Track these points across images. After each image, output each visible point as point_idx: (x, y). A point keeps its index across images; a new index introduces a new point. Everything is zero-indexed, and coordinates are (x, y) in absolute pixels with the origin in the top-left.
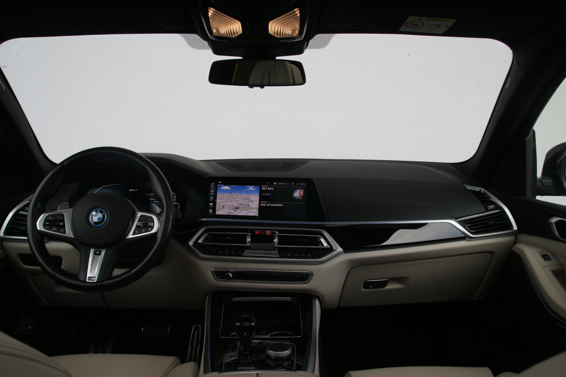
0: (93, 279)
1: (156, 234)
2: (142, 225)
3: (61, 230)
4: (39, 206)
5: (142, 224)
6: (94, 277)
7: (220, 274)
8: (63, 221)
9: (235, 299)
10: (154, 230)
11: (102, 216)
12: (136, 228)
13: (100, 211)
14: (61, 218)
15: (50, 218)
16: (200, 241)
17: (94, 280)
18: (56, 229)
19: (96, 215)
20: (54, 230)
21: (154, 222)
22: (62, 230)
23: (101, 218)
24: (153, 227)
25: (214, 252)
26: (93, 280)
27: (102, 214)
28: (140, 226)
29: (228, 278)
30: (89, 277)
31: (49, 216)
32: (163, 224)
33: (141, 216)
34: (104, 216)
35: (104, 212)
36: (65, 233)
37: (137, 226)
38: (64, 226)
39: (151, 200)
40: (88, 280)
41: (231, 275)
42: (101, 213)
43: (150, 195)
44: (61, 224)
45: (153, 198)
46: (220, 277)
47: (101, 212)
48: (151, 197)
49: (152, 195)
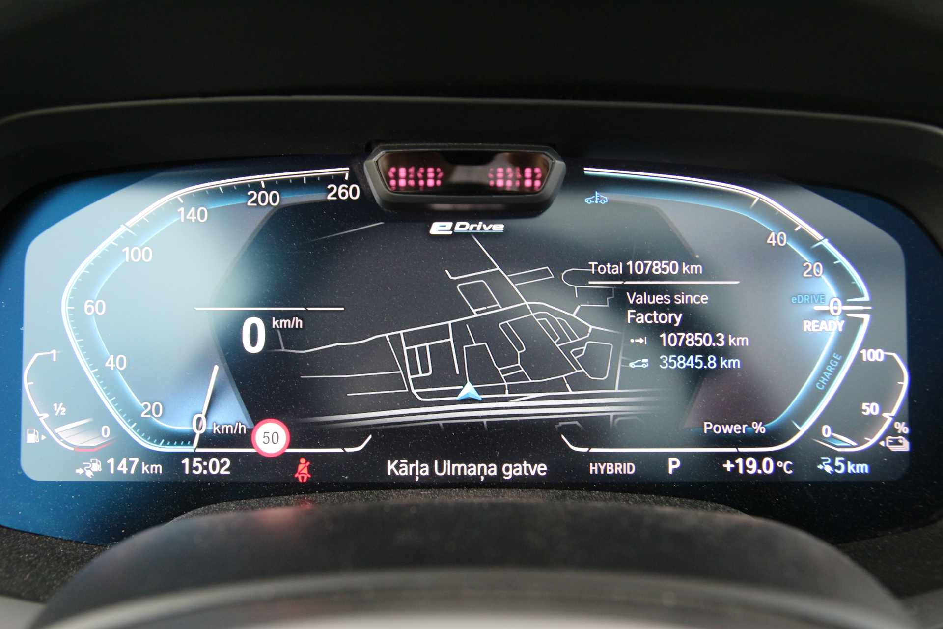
48: (641, 299)
49: (643, 277)
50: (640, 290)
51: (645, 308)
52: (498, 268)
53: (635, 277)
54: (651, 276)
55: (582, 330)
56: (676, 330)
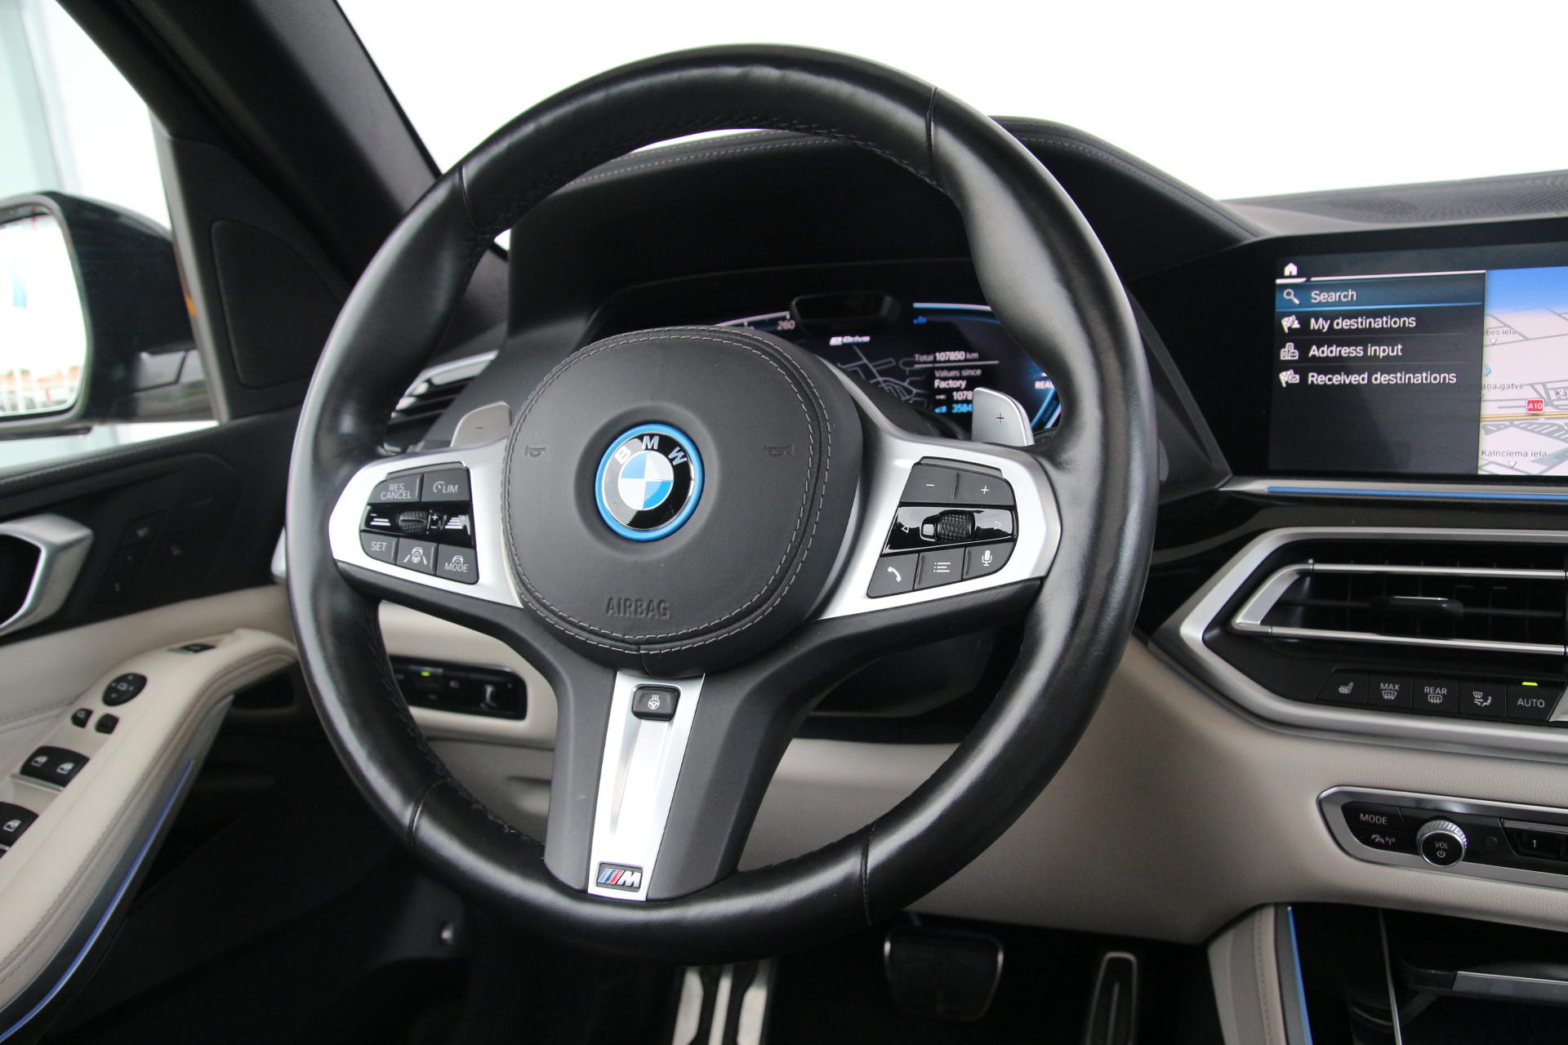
0: (628, 878)
1: (1030, 592)
2: (929, 529)
3: (450, 561)
4: (347, 424)
5: (927, 521)
6: (635, 869)
7: (1383, 820)
8: (464, 507)
9: (1471, 979)
10: (1020, 568)
11: (670, 476)
12: (887, 551)
13: (656, 440)
14: (453, 489)
15: (398, 494)
16: (1248, 619)
17: (633, 888)
18: (427, 554)
19: (637, 471)
20: (416, 560)
21: (1013, 509)
22: (457, 560)
23: (669, 483)
24: (1013, 539)
25: (1344, 690)
26: (623, 886)
27: (671, 461)
28: (915, 532)
29: (1443, 853)
30: (603, 865)
31: (393, 477)
32: (1080, 520)
33: (922, 467)
34: (682, 474)
35: (682, 449)
36: (473, 578)
37: (900, 539)
38: (466, 540)
39: (943, 385)
40: (598, 884)
41: (1459, 836)
42: (666, 454)
43: (935, 361)
44: (457, 523)
45: (954, 378)
46: (1376, 838)
47: (666, 446)
48: (945, 374)
49: (945, 362)
50: (942, 369)
51: (945, 379)
52: (865, 361)
53: (940, 362)
54: (949, 361)
55: (910, 392)
56: (962, 390)
